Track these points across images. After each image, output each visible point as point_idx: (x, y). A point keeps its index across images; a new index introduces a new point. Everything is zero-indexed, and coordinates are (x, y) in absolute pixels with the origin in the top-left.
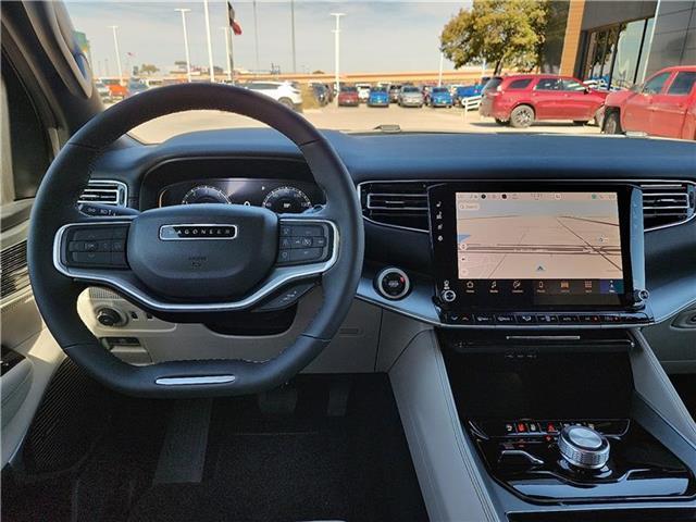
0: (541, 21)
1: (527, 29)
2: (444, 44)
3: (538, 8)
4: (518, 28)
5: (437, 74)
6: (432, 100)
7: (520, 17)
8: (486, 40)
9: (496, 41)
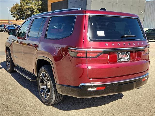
0: (40, 9)
1: (37, 11)
2: (11, 13)
3: (39, 6)
4: (35, 10)
5: (8, 21)
6: (8, 30)
7: (35, 7)
8: (26, 13)
9: (29, 13)
